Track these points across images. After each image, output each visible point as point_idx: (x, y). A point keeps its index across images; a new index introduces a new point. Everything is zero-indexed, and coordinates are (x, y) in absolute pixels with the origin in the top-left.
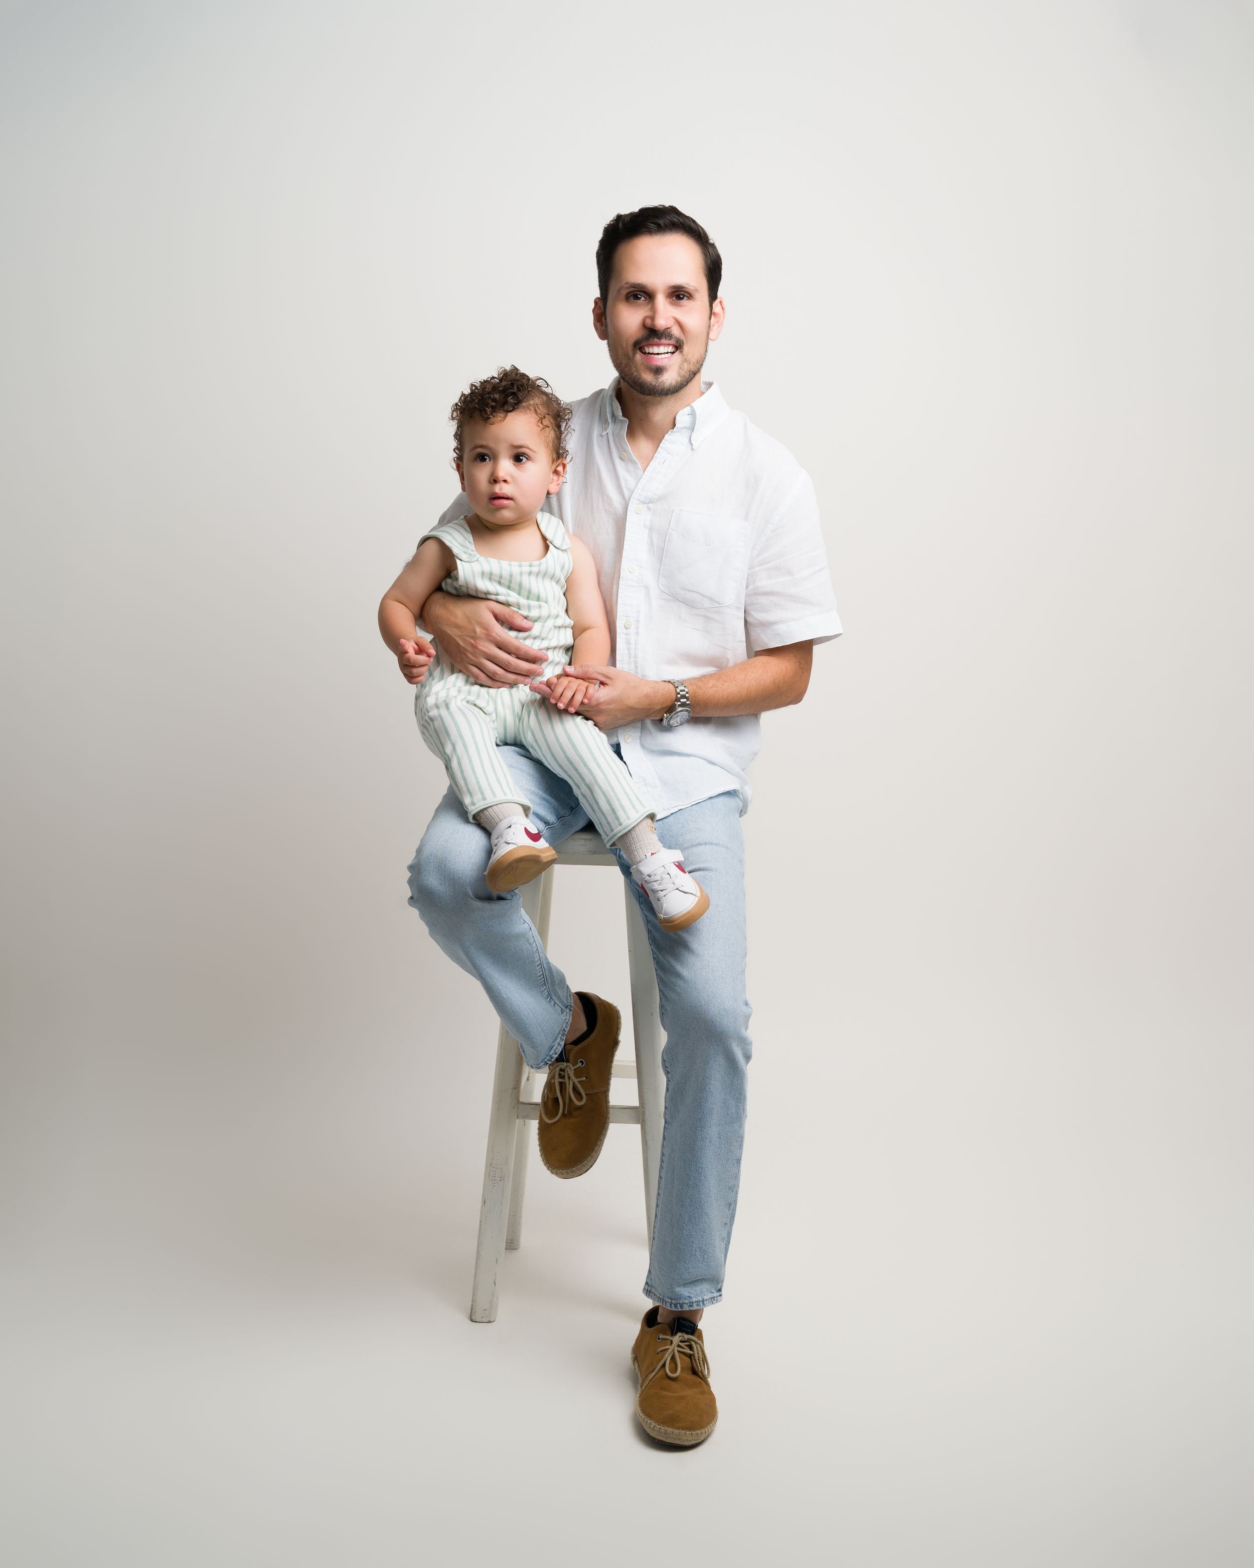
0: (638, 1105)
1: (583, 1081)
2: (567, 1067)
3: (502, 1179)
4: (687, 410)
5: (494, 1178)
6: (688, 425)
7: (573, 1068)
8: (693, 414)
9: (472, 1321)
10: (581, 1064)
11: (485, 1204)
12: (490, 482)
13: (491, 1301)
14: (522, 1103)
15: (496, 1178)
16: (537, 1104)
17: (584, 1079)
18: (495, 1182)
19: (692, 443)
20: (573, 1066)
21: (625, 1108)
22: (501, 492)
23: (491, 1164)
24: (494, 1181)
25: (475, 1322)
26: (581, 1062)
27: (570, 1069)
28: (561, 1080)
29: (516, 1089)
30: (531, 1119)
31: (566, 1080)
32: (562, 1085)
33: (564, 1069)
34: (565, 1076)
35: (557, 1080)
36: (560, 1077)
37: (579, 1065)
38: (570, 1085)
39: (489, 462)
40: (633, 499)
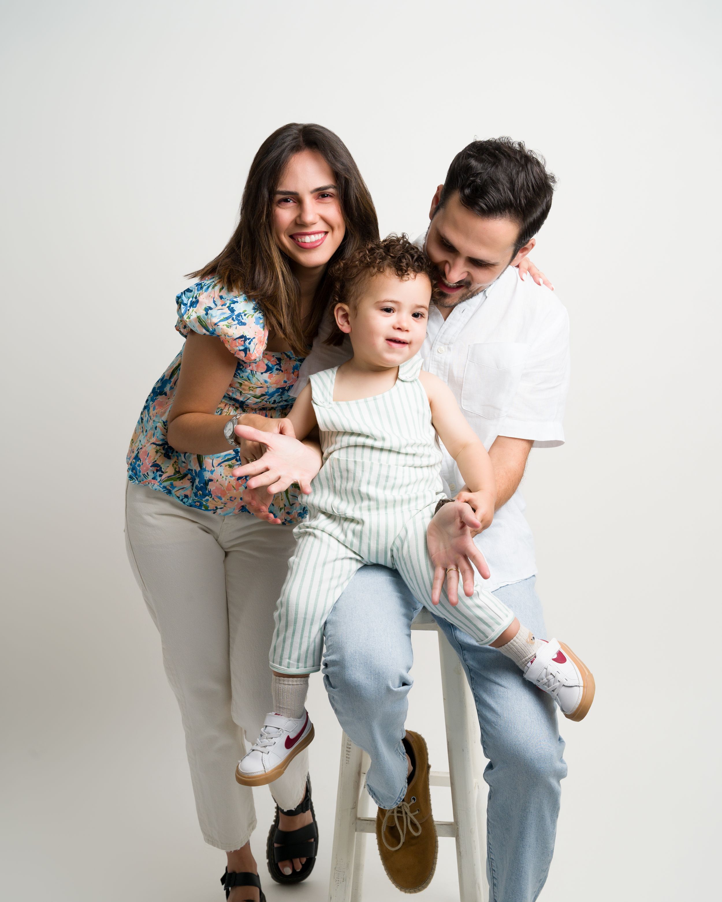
0: (453, 821)
1: (417, 814)
2: (403, 805)
3: (344, 880)
5: (338, 880)
7: (408, 806)
10: (413, 800)
11: (331, 899)
14: (360, 819)
15: (339, 879)
16: (371, 820)
17: (417, 812)
18: (339, 882)
20: (408, 803)
21: (443, 825)
23: (335, 868)
24: (337, 882)
26: (414, 799)
27: (407, 807)
28: (399, 815)
29: (354, 808)
30: (366, 832)
31: (404, 815)
32: (400, 819)
33: (401, 807)
34: (402, 812)
35: (395, 814)
36: (398, 812)
37: (413, 802)
38: (407, 819)
39: (393, 314)
40: (436, 341)
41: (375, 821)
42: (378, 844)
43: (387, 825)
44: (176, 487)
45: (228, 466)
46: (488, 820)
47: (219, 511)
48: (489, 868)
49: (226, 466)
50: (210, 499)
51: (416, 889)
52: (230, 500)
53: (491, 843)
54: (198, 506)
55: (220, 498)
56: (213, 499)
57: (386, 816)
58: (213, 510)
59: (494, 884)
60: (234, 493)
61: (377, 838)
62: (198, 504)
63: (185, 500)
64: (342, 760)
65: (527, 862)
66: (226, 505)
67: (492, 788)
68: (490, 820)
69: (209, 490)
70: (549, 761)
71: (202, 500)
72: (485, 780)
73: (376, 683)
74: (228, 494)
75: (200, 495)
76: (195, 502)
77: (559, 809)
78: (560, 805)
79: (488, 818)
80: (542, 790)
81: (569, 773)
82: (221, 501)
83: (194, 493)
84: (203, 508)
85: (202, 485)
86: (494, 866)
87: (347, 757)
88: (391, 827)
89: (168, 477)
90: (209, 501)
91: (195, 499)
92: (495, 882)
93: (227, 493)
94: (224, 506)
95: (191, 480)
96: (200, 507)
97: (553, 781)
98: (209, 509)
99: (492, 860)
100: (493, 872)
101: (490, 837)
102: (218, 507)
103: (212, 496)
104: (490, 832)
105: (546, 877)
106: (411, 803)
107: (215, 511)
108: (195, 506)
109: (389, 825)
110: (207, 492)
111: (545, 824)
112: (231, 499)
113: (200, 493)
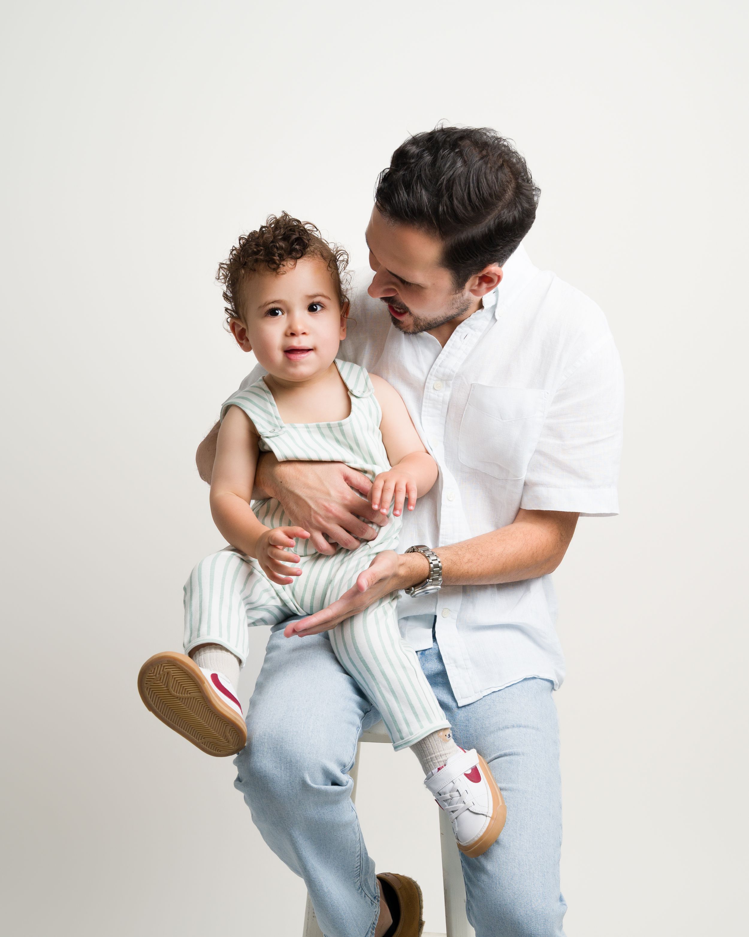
12: (286, 336)
22: (301, 344)
39: (283, 316)
40: (431, 375)
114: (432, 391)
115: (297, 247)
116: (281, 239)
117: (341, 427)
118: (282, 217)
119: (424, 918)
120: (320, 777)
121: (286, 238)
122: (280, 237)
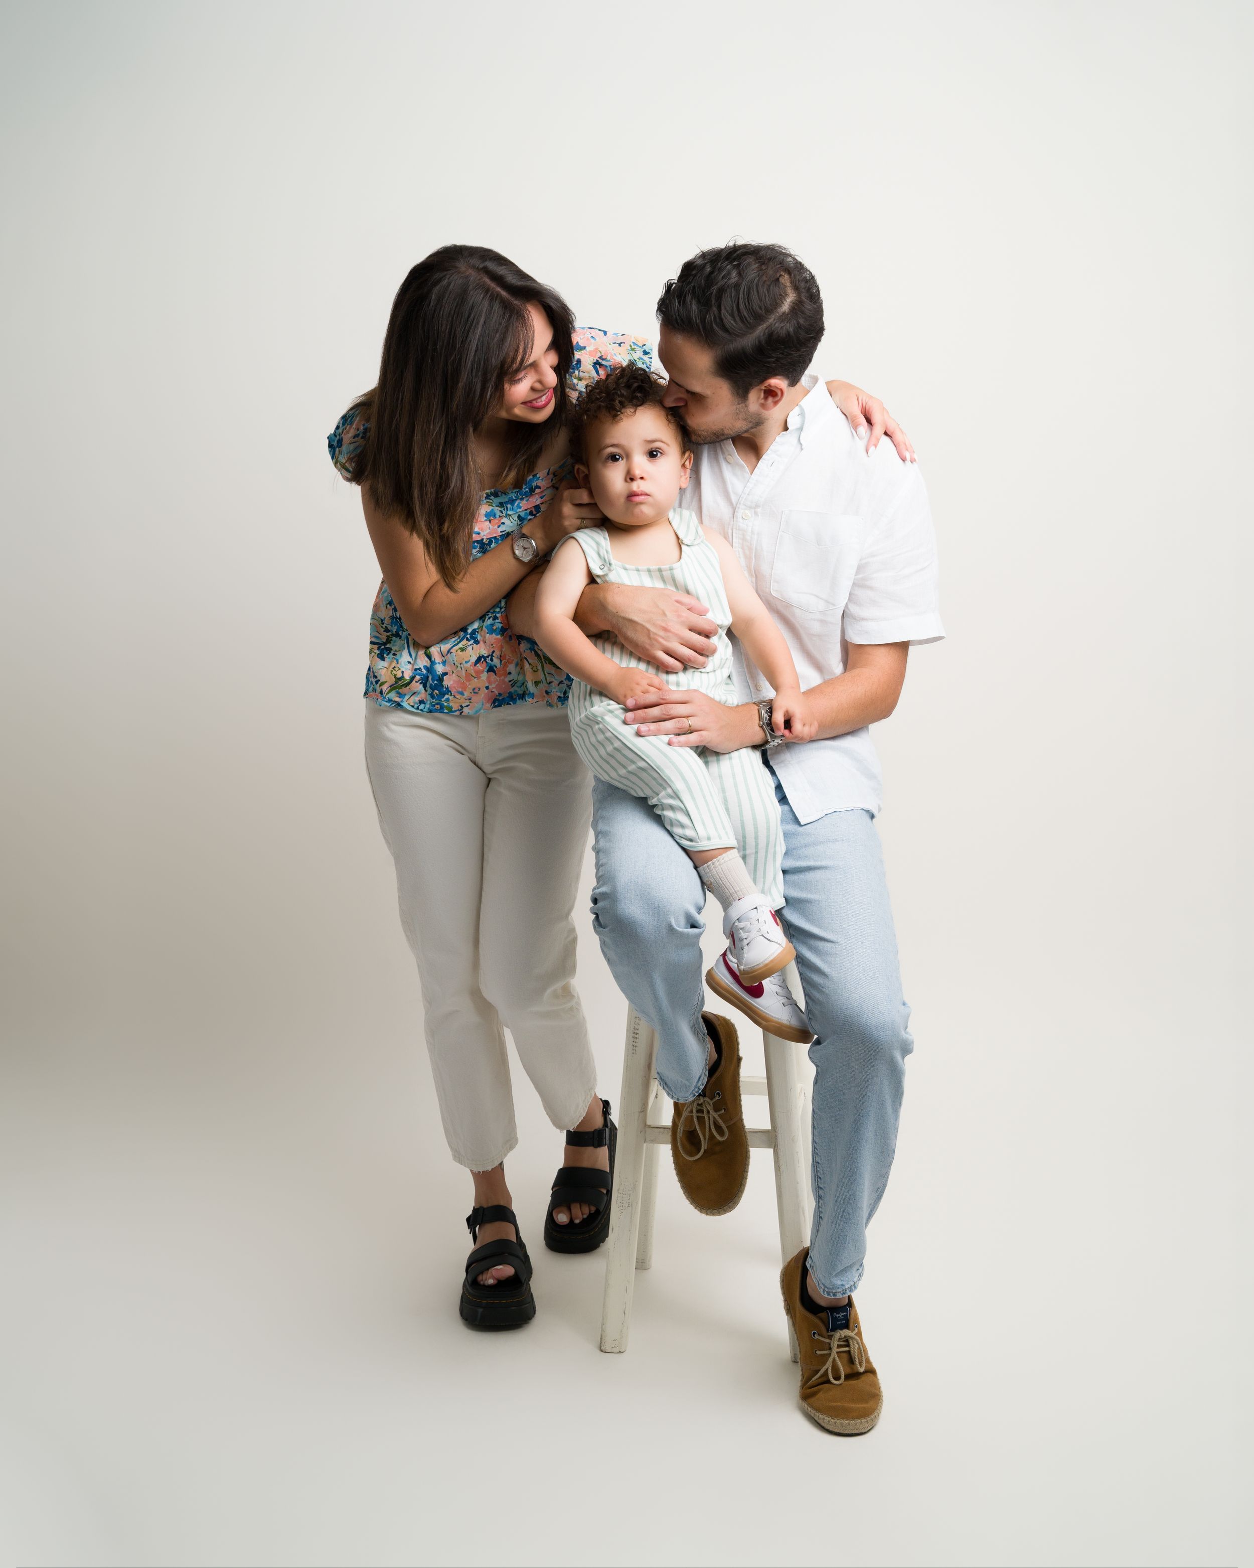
0: (770, 1128)
1: (723, 1113)
2: (704, 1101)
3: (630, 1205)
4: (796, 410)
5: (621, 1205)
6: (798, 426)
7: (711, 1102)
8: (802, 414)
9: (602, 1351)
10: (718, 1096)
12: (626, 481)
13: (621, 1331)
14: (650, 1127)
15: (624, 1205)
16: (664, 1128)
17: (723, 1111)
18: (623, 1209)
19: (801, 442)
20: (712, 1099)
21: (757, 1132)
22: (639, 490)
24: (621, 1208)
25: (605, 1352)
26: (718, 1094)
27: (709, 1104)
28: (700, 1115)
29: (643, 1111)
30: (658, 1143)
31: (705, 1115)
32: (701, 1120)
33: (701, 1104)
34: (703, 1110)
35: (695, 1114)
36: (699, 1111)
37: (717, 1098)
38: (709, 1119)
39: (622, 461)
40: (740, 504)
41: (669, 1129)
42: (673, 1156)
43: (684, 1129)
44: (405, 695)
45: (460, 651)
46: (813, 1111)
47: (466, 710)
48: (813, 1175)
49: (457, 651)
50: (451, 698)
51: (720, 1210)
52: (474, 693)
53: (817, 1141)
54: (439, 710)
55: (462, 694)
56: (454, 696)
57: (683, 1116)
58: (458, 710)
59: (819, 1196)
60: (475, 683)
61: (672, 1149)
62: (439, 706)
63: (422, 706)
64: (627, 1050)
65: (863, 1161)
66: (471, 701)
67: (819, 1069)
68: (816, 1111)
69: (447, 687)
70: (890, 1028)
71: (441, 701)
72: (810, 1058)
73: (656, 919)
74: (469, 686)
75: (437, 695)
76: (434, 706)
77: (902, 1093)
78: (903, 1088)
79: (813, 1109)
80: (882, 1066)
81: (916, 1047)
82: (464, 697)
83: (429, 694)
84: (446, 711)
85: (436, 682)
86: (820, 1172)
87: (633, 1046)
88: (689, 1131)
89: (390, 686)
90: (450, 700)
91: (433, 702)
92: (821, 1193)
93: (468, 684)
94: (470, 702)
95: (421, 681)
96: (441, 711)
97: (898, 1055)
98: (453, 710)
99: (817, 1164)
100: (819, 1180)
101: (816, 1133)
102: (463, 705)
103: (451, 693)
104: (816, 1127)
105: (885, 1186)
106: (715, 1100)
107: (461, 711)
108: (436, 711)
109: (687, 1130)
110: (444, 690)
111: (886, 1113)
112: (475, 691)
113: (436, 693)
114: (741, 520)
115: (639, 395)
116: (623, 386)
117: (671, 571)
118: (628, 366)
119: (742, 1053)
120: (682, 921)
121: (628, 386)
122: (623, 385)
